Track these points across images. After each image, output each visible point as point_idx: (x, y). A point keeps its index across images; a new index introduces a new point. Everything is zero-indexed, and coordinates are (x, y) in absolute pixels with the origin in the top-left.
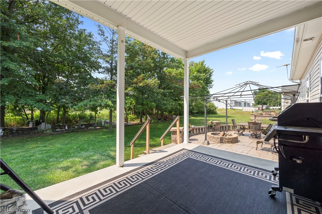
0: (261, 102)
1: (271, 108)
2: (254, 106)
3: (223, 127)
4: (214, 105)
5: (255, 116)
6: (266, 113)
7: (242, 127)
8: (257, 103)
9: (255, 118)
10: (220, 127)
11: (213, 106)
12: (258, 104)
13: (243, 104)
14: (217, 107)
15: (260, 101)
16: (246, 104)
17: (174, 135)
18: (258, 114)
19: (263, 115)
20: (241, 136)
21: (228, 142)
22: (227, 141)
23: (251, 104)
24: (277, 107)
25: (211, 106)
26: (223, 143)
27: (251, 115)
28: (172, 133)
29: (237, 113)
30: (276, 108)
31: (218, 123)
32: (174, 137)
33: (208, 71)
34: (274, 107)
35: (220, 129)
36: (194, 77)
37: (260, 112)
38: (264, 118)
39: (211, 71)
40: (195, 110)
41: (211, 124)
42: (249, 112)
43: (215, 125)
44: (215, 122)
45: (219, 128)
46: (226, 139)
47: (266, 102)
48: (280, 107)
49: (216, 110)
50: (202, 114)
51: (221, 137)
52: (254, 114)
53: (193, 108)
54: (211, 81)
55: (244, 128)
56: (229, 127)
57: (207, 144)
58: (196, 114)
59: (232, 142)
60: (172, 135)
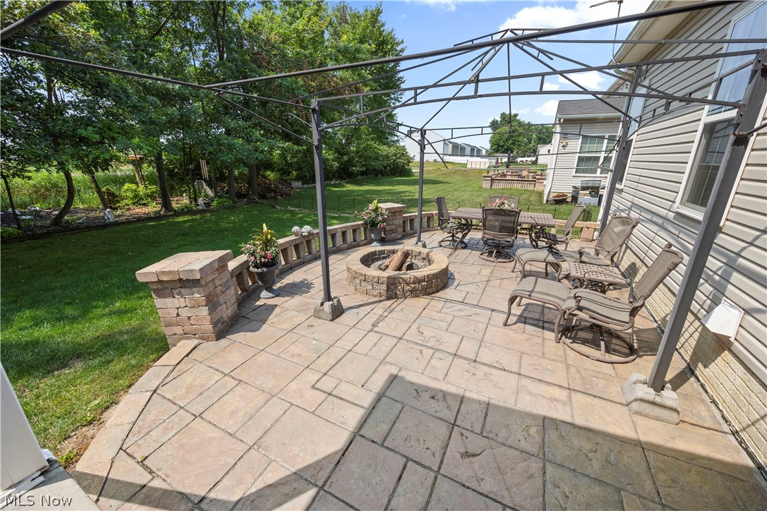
0: (502, 146)
1: (519, 160)
2: (489, 155)
3: (412, 221)
4: (407, 153)
5: (492, 180)
6: (512, 172)
7: (464, 222)
8: (494, 149)
9: (491, 186)
10: (404, 222)
11: (403, 154)
12: (497, 151)
13: (468, 151)
14: (412, 156)
15: (501, 144)
16: (475, 152)
17: (165, 297)
18: (499, 174)
19: (508, 178)
20: (458, 252)
21: (415, 293)
22: (411, 291)
23: (484, 152)
24: (529, 159)
25: (398, 156)
26: (396, 297)
27: (484, 177)
28: (155, 290)
29: (456, 172)
30: (527, 161)
31: (396, 212)
32: (169, 305)
33: (389, 47)
34: (524, 159)
35: (404, 227)
36: (339, 51)
37: (503, 169)
38: (508, 186)
39: (399, 48)
40: (355, 166)
41: (373, 215)
42: (480, 171)
43: (384, 220)
44: (387, 209)
45: (399, 225)
46: (408, 284)
47: (512, 146)
48: (534, 159)
49: (411, 164)
50: (376, 176)
51: (389, 278)
52: (491, 174)
53: (350, 161)
54: (399, 80)
55: (466, 226)
56: (429, 218)
57: (330, 317)
58: (360, 177)
59: (428, 290)
60: (159, 296)
